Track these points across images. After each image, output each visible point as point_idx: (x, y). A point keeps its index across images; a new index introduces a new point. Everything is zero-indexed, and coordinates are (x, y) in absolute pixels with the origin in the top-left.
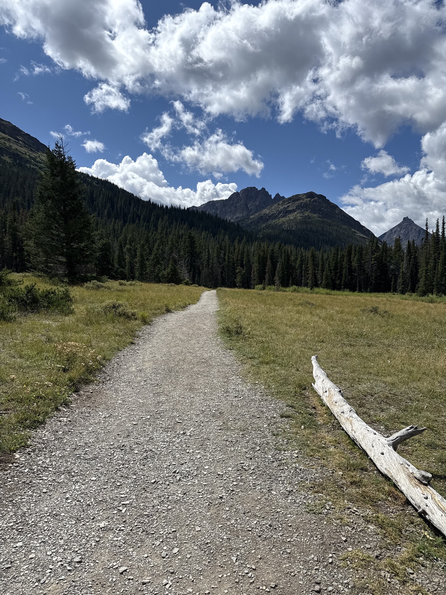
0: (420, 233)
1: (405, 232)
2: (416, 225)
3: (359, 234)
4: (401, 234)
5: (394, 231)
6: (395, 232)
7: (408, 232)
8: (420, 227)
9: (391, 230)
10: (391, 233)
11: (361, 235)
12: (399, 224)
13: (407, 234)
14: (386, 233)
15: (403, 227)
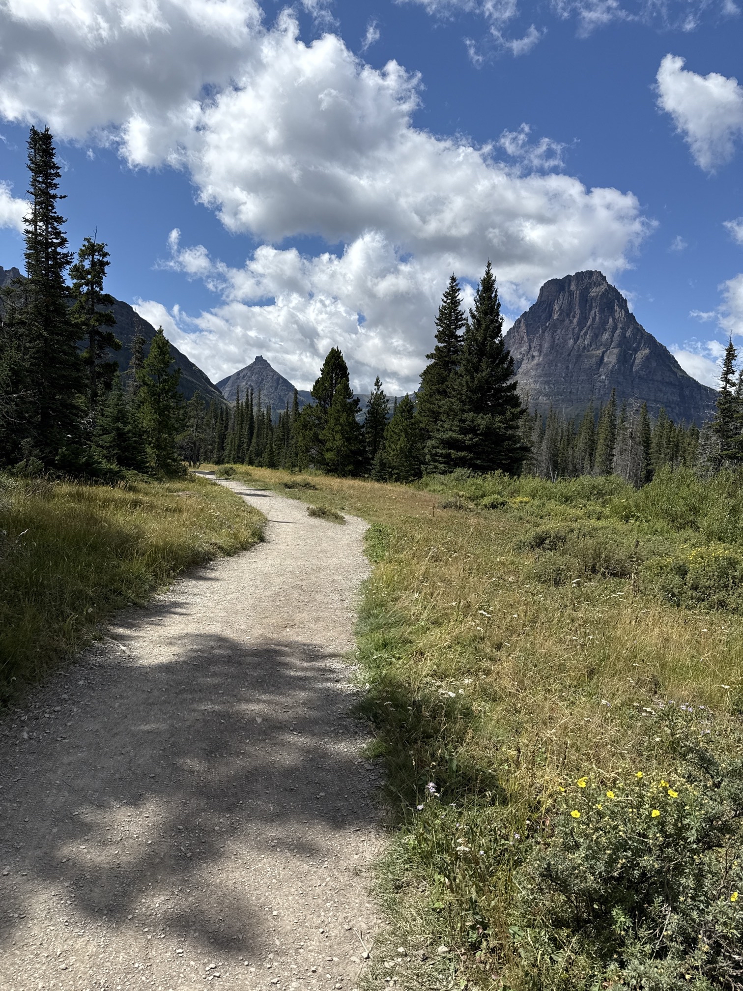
0: (278, 384)
1: (258, 378)
2: (273, 371)
3: (185, 376)
4: (252, 381)
5: (241, 375)
6: (244, 377)
7: (262, 380)
8: (278, 374)
9: (238, 373)
10: (238, 378)
11: (189, 378)
12: (249, 366)
13: (261, 383)
14: (230, 377)
15: (255, 371)
